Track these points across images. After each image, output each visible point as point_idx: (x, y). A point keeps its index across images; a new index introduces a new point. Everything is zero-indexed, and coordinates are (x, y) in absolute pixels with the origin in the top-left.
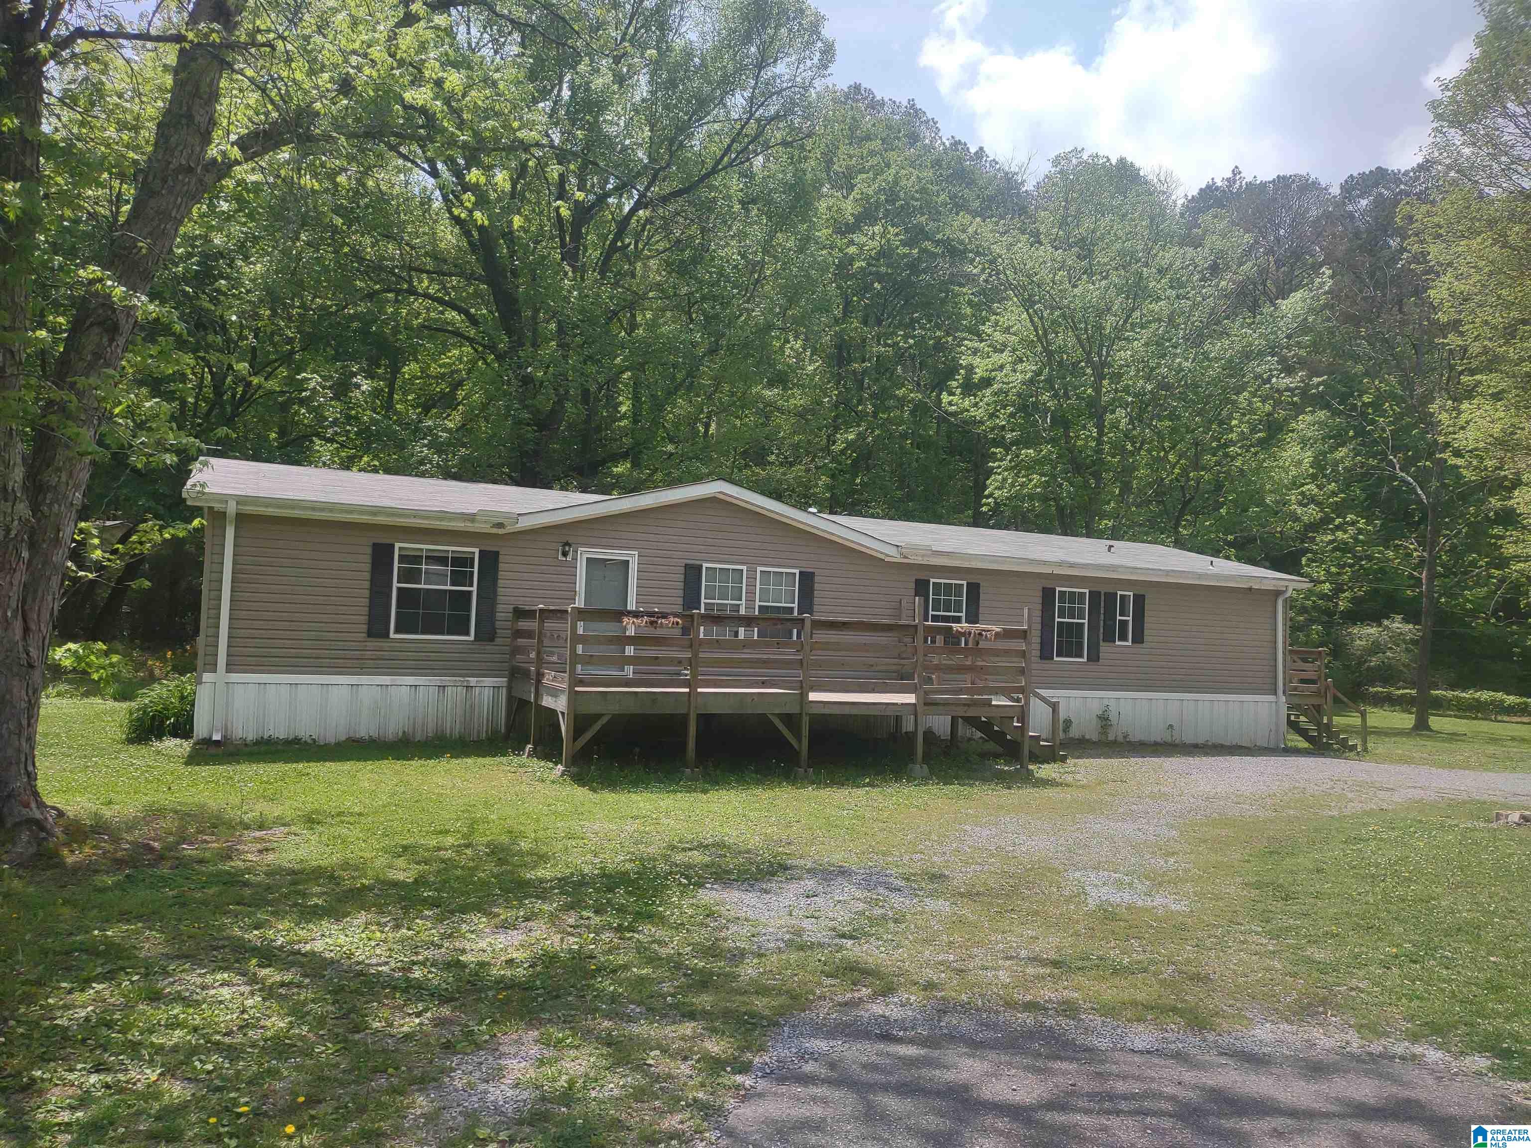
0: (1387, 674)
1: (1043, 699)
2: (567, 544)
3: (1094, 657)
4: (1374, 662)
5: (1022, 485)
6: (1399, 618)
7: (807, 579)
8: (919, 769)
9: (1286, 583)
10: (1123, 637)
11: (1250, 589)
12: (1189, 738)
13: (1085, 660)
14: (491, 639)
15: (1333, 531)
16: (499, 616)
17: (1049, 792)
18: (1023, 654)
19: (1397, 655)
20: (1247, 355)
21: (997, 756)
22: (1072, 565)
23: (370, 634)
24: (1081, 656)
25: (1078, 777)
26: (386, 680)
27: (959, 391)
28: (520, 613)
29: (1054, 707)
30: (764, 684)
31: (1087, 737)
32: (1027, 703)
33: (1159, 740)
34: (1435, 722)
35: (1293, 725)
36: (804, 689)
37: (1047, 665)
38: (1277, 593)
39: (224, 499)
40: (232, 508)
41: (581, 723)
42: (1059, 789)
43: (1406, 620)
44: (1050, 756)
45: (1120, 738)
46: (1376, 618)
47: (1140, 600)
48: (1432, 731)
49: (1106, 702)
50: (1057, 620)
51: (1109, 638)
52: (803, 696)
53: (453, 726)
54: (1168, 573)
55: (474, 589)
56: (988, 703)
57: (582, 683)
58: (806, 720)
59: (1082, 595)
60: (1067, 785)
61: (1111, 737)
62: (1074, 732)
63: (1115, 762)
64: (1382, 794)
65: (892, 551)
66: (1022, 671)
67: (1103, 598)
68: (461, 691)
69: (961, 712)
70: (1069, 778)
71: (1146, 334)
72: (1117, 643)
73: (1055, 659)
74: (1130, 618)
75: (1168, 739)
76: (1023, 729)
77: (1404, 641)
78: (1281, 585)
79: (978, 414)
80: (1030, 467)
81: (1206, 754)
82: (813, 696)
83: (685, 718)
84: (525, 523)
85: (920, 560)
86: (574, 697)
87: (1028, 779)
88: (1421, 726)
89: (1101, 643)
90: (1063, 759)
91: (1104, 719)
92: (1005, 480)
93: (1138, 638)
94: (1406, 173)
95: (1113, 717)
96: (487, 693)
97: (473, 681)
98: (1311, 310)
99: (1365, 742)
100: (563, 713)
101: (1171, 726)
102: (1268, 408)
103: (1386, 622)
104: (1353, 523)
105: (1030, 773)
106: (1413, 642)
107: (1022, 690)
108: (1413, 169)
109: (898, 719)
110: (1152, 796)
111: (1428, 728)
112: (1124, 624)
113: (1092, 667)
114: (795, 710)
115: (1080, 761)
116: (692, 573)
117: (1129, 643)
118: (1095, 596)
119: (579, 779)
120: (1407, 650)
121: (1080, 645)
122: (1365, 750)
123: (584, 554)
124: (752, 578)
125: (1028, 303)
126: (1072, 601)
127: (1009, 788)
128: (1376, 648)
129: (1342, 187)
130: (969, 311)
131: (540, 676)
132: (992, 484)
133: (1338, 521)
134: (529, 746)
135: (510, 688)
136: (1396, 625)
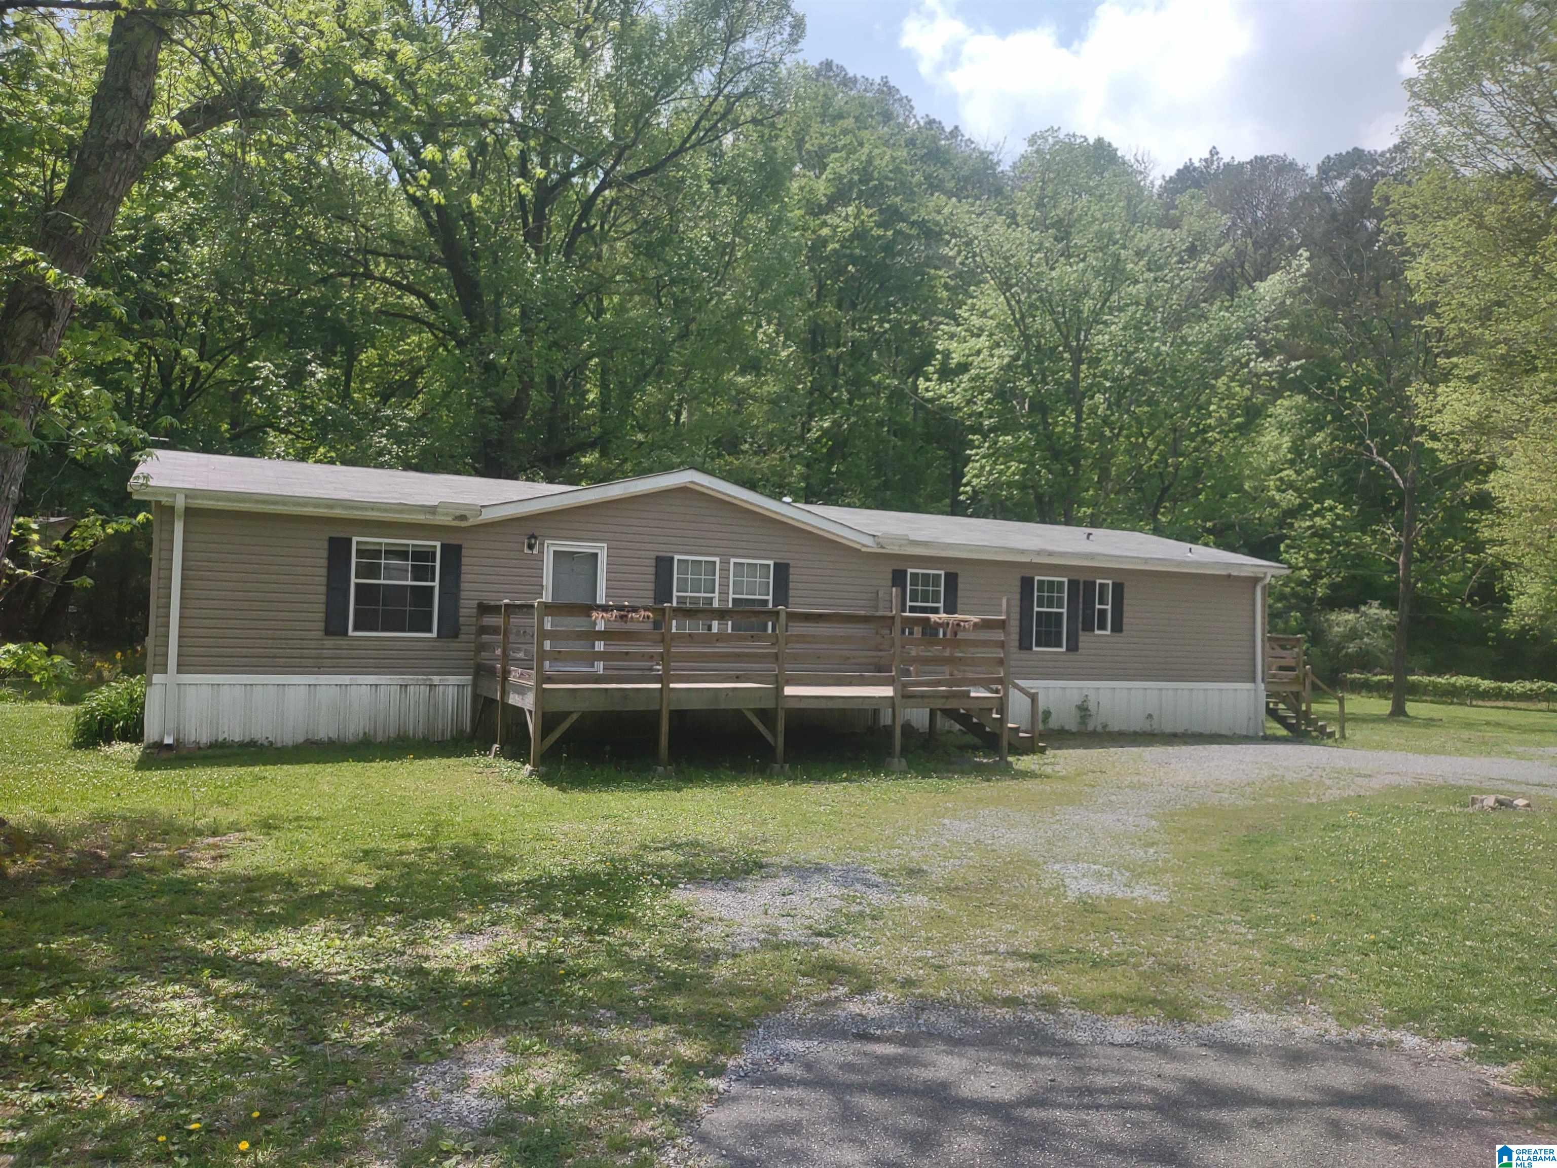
0: (1365, 661)
1: (1022, 690)
2: (533, 536)
3: (1073, 647)
4: (1352, 648)
5: (1001, 473)
6: (1376, 603)
7: (782, 571)
8: (898, 763)
9: (1265, 570)
10: (1102, 627)
11: (1229, 576)
12: (1168, 728)
13: (1064, 649)
14: (456, 636)
15: (1311, 518)
16: (463, 612)
17: (1028, 784)
18: (1002, 645)
19: (1374, 641)
20: (1225, 339)
21: (975, 748)
22: (1051, 554)
23: (328, 632)
24: (1060, 646)
25: (1057, 768)
26: (346, 679)
27: (935, 376)
28: (485, 609)
29: (1034, 698)
30: (738, 679)
31: (1067, 728)
32: (1006, 694)
33: (1138, 730)
34: (1412, 708)
35: (1272, 713)
36: (779, 683)
37: (1025, 655)
38: (1255, 580)
39: (172, 492)
40: (180, 503)
41: (549, 721)
42: (1038, 781)
43: (1383, 606)
44: (1029, 747)
45: (1099, 729)
46: (1354, 604)
47: (1118, 589)
48: (1407, 716)
49: (1085, 692)
50: (1036, 609)
51: (1088, 627)
52: (779, 690)
53: (415, 725)
54: (1146, 560)
55: (436, 584)
56: (966, 694)
57: (550, 680)
58: (781, 715)
59: (1061, 584)
60: (1047, 777)
61: (1090, 728)
62: (1053, 723)
63: (1095, 753)
64: (1359, 781)
65: (868, 541)
66: (1001, 662)
67: (1081, 587)
68: (424, 690)
69: (939, 704)
70: (1048, 770)
71: (1124, 317)
72: (1097, 632)
73: (1035, 649)
74: (1109, 607)
75: (1148, 728)
76: (1002, 721)
77: (1382, 627)
78: (1259, 572)
79: (955, 400)
80: (1008, 454)
81: (1186, 743)
82: (789, 691)
83: (657, 714)
84: (488, 516)
85: (896, 550)
86: (542, 695)
87: (1006, 771)
88: (1398, 712)
89: (1080, 632)
90: (1042, 751)
91: (1083, 710)
92: (983, 467)
93: (1118, 627)
94: (1382, 154)
95: (1092, 706)
96: (452, 692)
97: (436, 679)
98: (1289, 293)
99: (1342, 729)
100: (530, 712)
101: (1150, 716)
102: (1246, 392)
103: (1363, 608)
104: (1331, 509)
105: (1009, 764)
106: (1390, 628)
107: (1000, 681)
108: (1389, 150)
109: (876, 712)
110: (1132, 786)
111: (1405, 714)
112: (1103, 613)
113: (1072, 656)
114: (769, 704)
115: (1059, 752)
116: (663, 566)
117: (1108, 632)
118: (1073, 584)
119: (548, 779)
120: (1385, 636)
121: (1059, 634)
122: (1343, 736)
123: (550, 548)
124: (725, 570)
125: (1005, 286)
126: (1051, 590)
127: (988, 780)
128: (1353, 634)
129: (1319, 168)
130: (945, 294)
131: (506, 673)
132: (970, 471)
133: (1316, 507)
134: (496, 746)
135: (475, 685)
136: (1373, 611)
